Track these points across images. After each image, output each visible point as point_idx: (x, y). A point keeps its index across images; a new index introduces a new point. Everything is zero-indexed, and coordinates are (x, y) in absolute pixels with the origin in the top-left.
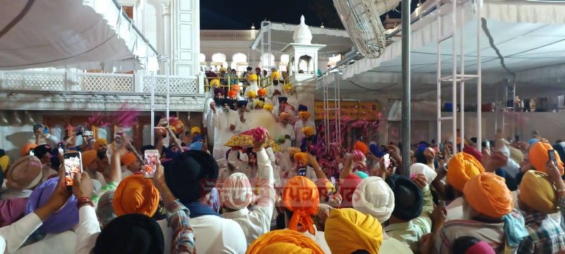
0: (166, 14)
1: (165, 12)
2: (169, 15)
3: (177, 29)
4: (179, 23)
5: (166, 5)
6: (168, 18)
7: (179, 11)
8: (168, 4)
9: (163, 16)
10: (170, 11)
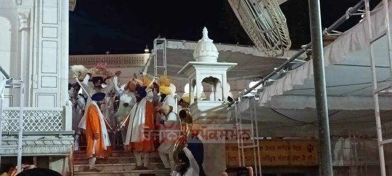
0: (24, 29)
1: (23, 26)
2: (28, 29)
3: (38, 47)
4: (41, 39)
5: (24, 17)
6: (26, 32)
7: (41, 25)
8: (27, 16)
9: (21, 31)
10: (29, 25)
